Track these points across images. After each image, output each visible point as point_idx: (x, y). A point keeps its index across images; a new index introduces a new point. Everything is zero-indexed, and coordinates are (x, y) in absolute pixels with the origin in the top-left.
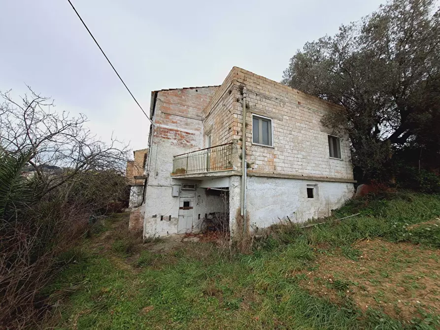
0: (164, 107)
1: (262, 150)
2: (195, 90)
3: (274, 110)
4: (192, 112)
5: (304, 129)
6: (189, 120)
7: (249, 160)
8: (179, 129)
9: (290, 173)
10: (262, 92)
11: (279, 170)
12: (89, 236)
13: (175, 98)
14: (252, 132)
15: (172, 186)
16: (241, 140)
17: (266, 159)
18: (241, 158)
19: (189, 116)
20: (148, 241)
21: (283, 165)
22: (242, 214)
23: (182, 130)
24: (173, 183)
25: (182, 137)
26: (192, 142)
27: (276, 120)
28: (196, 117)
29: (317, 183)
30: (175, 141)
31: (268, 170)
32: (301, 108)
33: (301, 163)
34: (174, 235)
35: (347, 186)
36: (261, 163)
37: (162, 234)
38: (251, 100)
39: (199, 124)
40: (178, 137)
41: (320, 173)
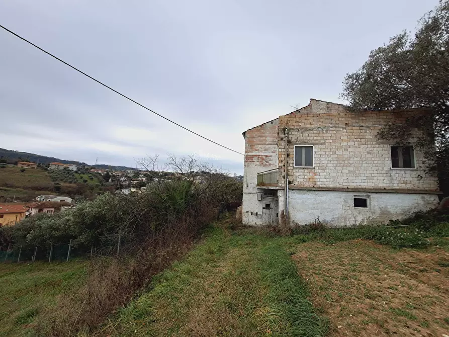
0: (250, 141)
1: (303, 170)
2: (270, 123)
3: (315, 138)
4: (269, 140)
5: (351, 147)
6: (267, 147)
7: (291, 179)
8: (260, 154)
9: (332, 186)
10: (303, 127)
11: (319, 184)
12: (218, 220)
13: (257, 133)
14: (294, 159)
15: (257, 193)
16: (284, 166)
17: (306, 177)
18: (284, 177)
19: (267, 143)
20: (245, 226)
21: (325, 180)
22: (285, 214)
23: (263, 154)
24: (258, 192)
25: (263, 159)
26: (270, 162)
27: (317, 146)
28: (273, 143)
29: (369, 194)
30: (258, 163)
31: (308, 184)
32: (350, 128)
33: (347, 177)
34: (259, 225)
35: (423, 198)
36: (301, 180)
37: (253, 224)
38: (293, 136)
39: (275, 148)
40: (260, 160)
41: (373, 185)
